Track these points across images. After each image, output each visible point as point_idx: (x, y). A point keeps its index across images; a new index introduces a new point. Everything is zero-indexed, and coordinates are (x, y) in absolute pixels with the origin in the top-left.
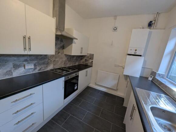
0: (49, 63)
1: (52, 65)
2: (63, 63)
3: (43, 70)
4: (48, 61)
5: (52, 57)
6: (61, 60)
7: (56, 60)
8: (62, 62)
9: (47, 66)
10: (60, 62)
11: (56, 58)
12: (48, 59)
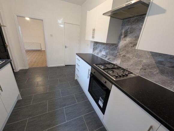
0: (117, 57)
1: (120, 60)
2: (140, 68)
3: (110, 61)
4: (117, 53)
5: (122, 50)
6: (136, 59)
7: (128, 55)
8: (136, 64)
9: (114, 59)
10: (132, 62)
11: (128, 52)
12: (117, 51)
